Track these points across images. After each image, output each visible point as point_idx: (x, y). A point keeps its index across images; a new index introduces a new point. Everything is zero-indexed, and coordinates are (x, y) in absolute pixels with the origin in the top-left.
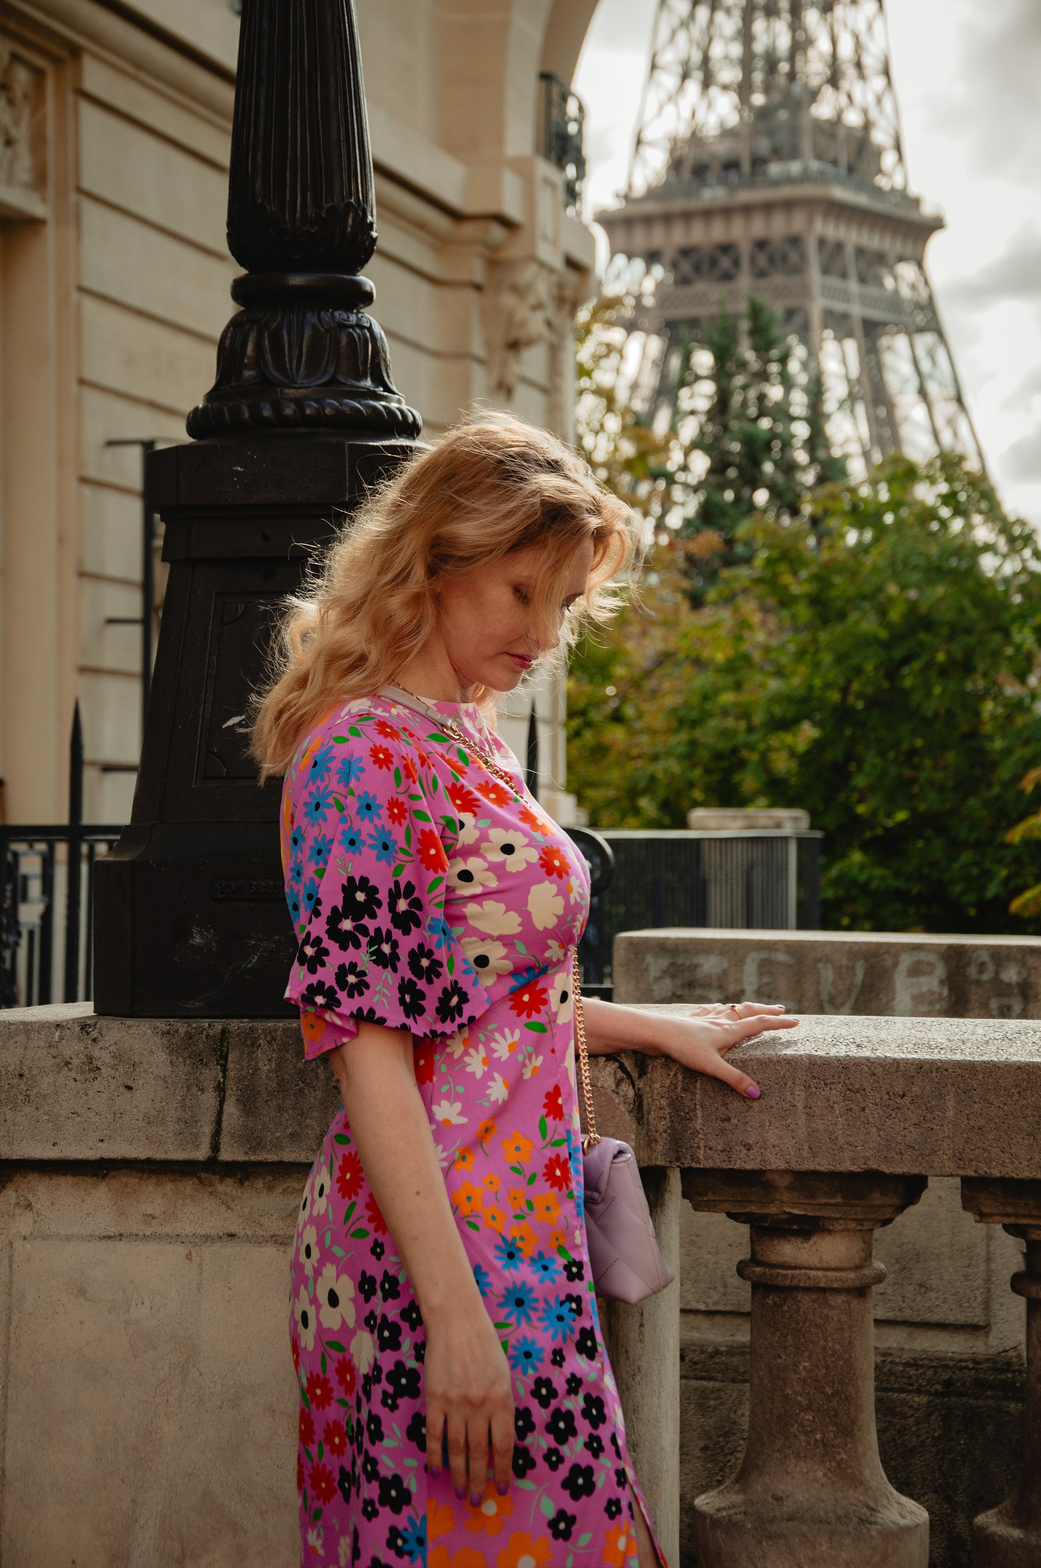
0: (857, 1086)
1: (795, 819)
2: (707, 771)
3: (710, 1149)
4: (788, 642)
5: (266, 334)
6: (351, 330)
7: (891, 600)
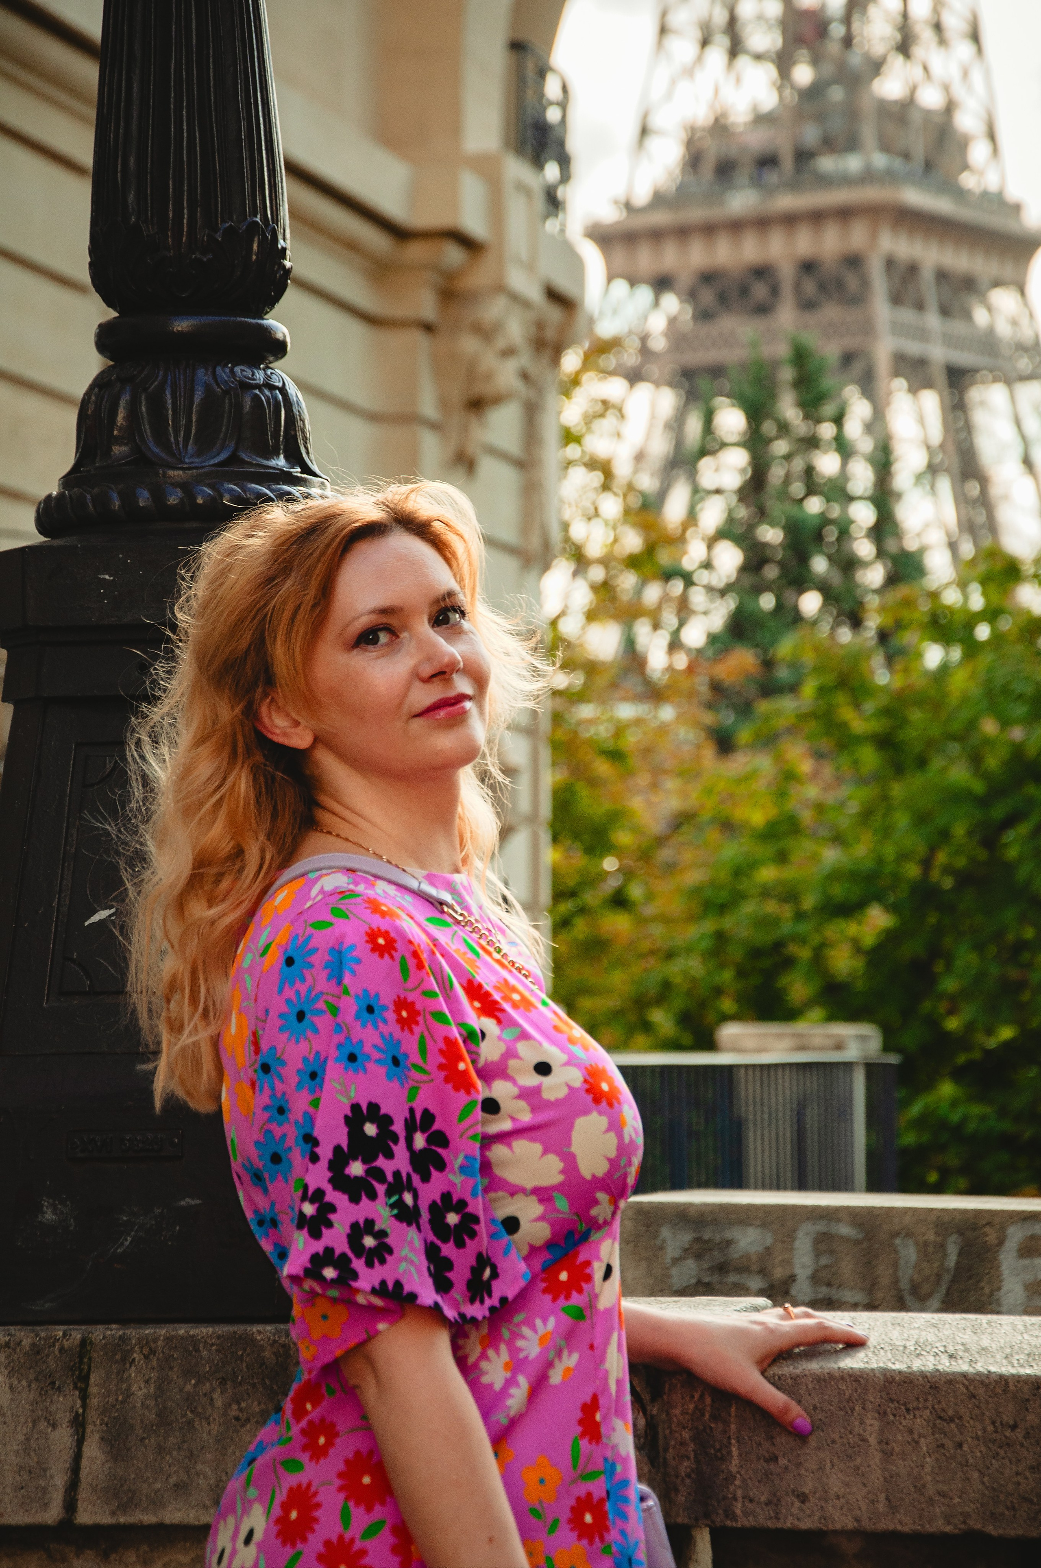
0: (950, 1412)
1: (863, 1038)
2: (741, 973)
3: (751, 1501)
4: (850, 798)
5: (143, 397)
6: (257, 392)
7: (987, 742)
